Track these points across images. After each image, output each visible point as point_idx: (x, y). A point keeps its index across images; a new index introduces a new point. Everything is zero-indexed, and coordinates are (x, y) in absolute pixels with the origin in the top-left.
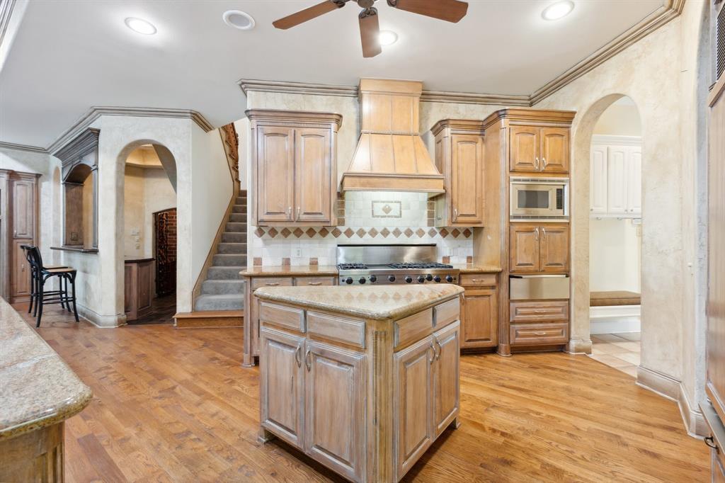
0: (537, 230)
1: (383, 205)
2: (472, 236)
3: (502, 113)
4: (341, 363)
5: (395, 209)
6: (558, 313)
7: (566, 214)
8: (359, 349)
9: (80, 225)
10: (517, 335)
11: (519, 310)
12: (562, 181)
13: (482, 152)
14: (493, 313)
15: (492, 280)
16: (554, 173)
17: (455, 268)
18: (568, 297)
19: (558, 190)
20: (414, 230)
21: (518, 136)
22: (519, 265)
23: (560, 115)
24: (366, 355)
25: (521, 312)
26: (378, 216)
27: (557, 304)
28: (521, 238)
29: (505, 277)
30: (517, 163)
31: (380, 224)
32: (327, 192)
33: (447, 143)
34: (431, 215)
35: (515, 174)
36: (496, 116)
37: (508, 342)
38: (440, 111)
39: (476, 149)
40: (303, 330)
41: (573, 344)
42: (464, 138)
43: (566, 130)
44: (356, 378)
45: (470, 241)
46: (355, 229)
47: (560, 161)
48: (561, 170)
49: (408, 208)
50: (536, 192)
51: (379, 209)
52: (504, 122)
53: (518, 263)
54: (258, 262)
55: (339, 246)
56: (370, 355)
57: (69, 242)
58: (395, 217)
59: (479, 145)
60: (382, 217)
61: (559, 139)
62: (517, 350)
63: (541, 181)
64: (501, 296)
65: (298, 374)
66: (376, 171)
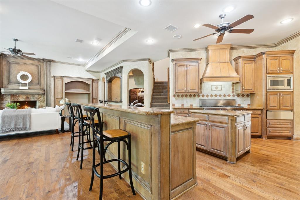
0: (278, 94)
1: (215, 86)
2: (250, 97)
3: (264, 53)
4: (220, 127)
5: (219, 88)
6: (288, 125)
7: (292, 88)
8: (226, 123)
9: (111, 94)
10: (270, 132)
11: (271, 123)
12: (290, 76)
13: (254, 67)
14: (260, 123)
15: (259, 112)
16: (286, 73)
17: (244, 107)
18: (293, 119)
19: (287, 79)
20: (227, 95)
21: (270, 61)
22: (271, 107)
23: (288, 52)
24: (228, 125)
25: (271, 124)
26: (213, 90)
27: (288, 121)
28: (271, 97)
29: (265, 111)
30: (270, 70)
31: (214, 93)
32: (197, 83)
33: (240, 64)
34: (233, 89)
35: (269, 74)
36: (261, 54)
37: (266, 134)
38: (237, 52)
39: (252, 66)
40: (207, 120)
41: (295, 137)
42: (247, 62)
43: (292, 57)
44: (226, 131)
45: (249, 98)
46: (205, 95)
47: (289, 69)
48: (290, 71)
49: (224, 87)
50: (278, 80)
51: (214, 88)
52: (264, 56)
53: (270, 106)
54: (174, 105)
55: (200, 100)
56: (229, 125)
57: (109, 99)
58: (220, 90)
59: (253, 64)
60: (215, 90)
61: (288, 61)
62: (270, 137)
63: (280, 76)
64: (263, 118)
65: (206, 131)
66: (215, 75)
